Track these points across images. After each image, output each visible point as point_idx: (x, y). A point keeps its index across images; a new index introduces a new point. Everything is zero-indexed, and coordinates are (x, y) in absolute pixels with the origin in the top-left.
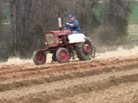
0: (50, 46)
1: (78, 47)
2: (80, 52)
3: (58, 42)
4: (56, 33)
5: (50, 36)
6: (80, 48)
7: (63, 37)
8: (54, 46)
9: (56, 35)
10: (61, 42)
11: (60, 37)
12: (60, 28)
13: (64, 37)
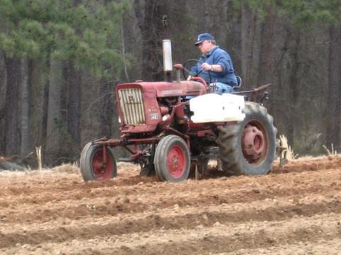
0: (130, 130)
1: (224, 133)
2: (231, 151)
3: (155, 117)
4: (152, 88)
5: (131, 98)
6: (231, 137)
7: (175, 101)
8: (143, 128)
9: (152, 96)
10: (165, 118)
11: (163, 101)
12: (169, 73)
13: (180, 103)
